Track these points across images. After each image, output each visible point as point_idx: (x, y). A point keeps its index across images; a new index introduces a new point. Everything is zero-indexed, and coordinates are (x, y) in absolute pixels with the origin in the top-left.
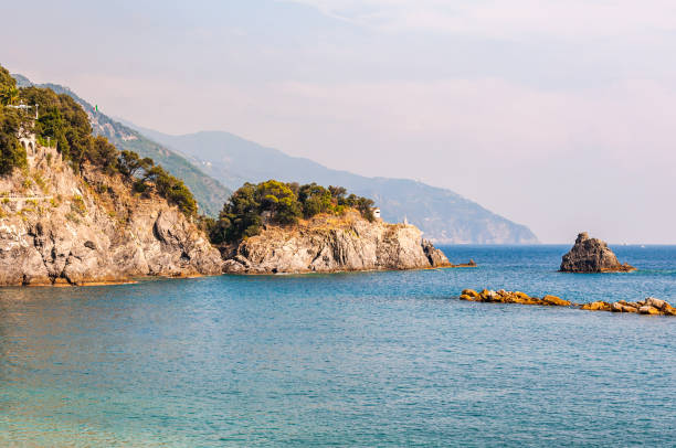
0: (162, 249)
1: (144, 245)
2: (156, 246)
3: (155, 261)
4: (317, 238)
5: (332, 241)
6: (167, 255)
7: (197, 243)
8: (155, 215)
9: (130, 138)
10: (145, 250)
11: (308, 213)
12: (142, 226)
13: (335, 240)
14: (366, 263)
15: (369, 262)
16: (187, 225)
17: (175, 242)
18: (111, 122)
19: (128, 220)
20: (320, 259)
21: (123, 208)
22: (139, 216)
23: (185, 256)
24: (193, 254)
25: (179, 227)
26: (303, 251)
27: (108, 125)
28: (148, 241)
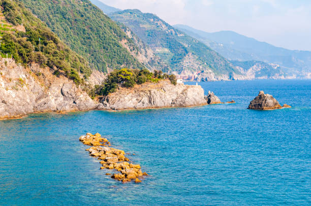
0: (64, 100)
1: (55, 98)
2: (61, 98)
3: (60, 105)
4: (142, 93)
5: (149, 94)
6: (66, 102)
7: (80, 97)
8: (61, 85)
9: (181, 35)
10: (55, 100)
11: (139, 82)
12: (55, 90)
13: (150, 94)
14: (166, 104)
15: (168, 103)
16: (76, 89)
17: (70, 96)
18: (173, 28)
19: (49, 87)
20: (141, 103)
21: (47, 82)
22: (54, 86)
23: (74, 102)
24: (77, 102)
25: (72, 90)
26: (134, 99)
27: (172, 30)
28: (57, 96)
